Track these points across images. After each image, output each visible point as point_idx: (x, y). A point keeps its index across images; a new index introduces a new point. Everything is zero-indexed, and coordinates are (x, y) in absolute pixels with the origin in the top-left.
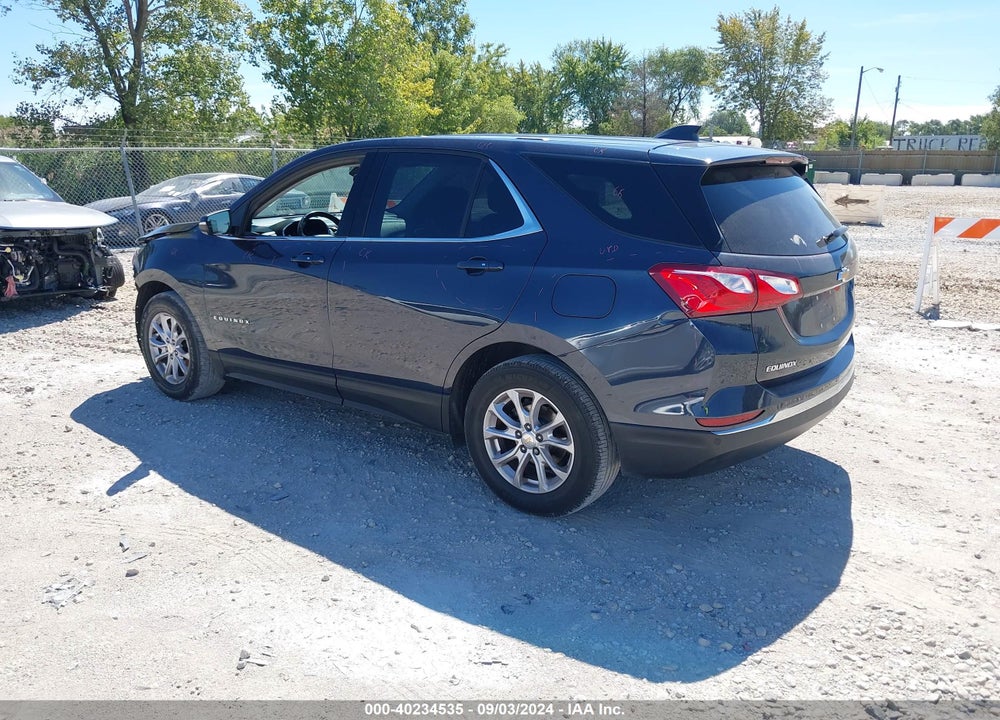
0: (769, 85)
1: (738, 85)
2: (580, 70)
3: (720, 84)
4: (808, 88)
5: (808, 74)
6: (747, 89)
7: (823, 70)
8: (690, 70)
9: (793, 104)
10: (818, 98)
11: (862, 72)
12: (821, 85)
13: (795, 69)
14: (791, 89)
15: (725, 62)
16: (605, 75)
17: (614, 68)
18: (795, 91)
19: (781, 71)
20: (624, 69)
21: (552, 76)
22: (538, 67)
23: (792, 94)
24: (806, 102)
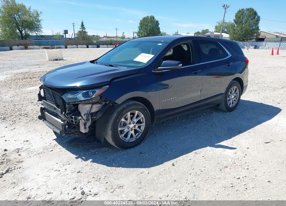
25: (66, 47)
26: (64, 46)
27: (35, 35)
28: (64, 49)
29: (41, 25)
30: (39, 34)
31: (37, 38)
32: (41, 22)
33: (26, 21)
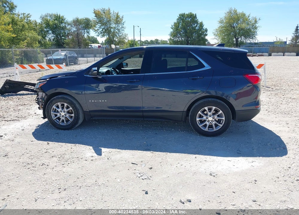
0: (110, 30)
1: (102, 29)
2: (51, 23)
3: (96, 29)
4: (121, 31)
5: (120, 27)
6: (104, 30)
7: (124, 26)
8: (87, 24)
9: (118, 35)
10: (124, 34)
11: (134, 27)
12: (124, 30)
13: (117, 25)
14: (116, 31)
15: (97, 22)
16: (59, 25)
17: (62, 23)
18: (118, 32)
19: (113, 25)
20: (65, 23)
21: (41, 24)
22: (36, 22)
23: (117, 32)
24: (121, 35)
25: (270, 55)
26: (267, 54)
27: (249, 42)
28: (267, 57)
29: (256, 32)
30: (252, 41)
31: (249, 46)
32: (258, 28)
33: (242, 29)
